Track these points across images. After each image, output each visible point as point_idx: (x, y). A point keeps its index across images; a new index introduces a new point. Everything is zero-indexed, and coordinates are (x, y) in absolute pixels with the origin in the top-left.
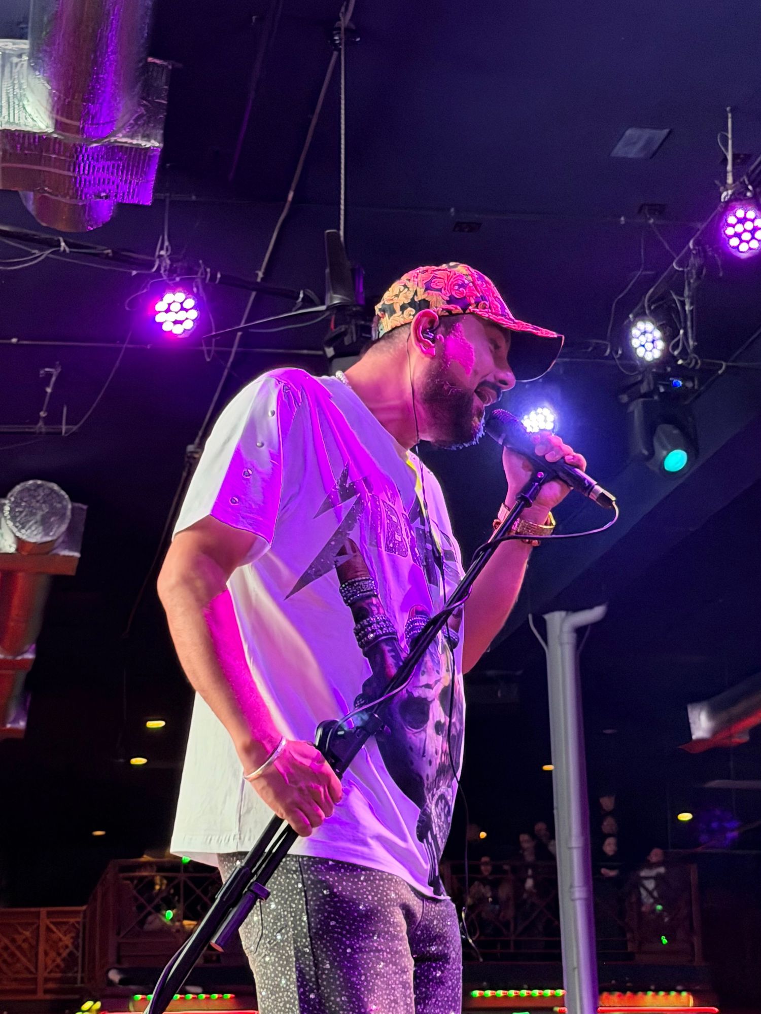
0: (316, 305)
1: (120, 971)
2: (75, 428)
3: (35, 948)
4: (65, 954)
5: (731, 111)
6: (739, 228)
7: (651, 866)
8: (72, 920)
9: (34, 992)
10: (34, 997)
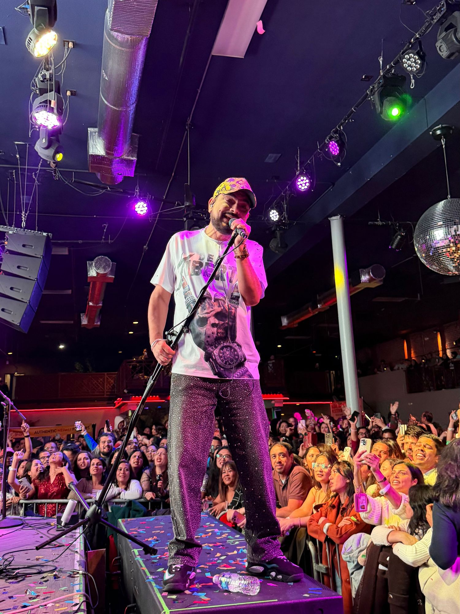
0: (180, 206)
1: (127, 390)
2: (112, 241)
3: (104, 383)
4: (112, 385)
5: (299, 148)
6: (302, 182)
7: (271, 360)
8: (114, 376)
9: (104, 395)
10: (103, 397)
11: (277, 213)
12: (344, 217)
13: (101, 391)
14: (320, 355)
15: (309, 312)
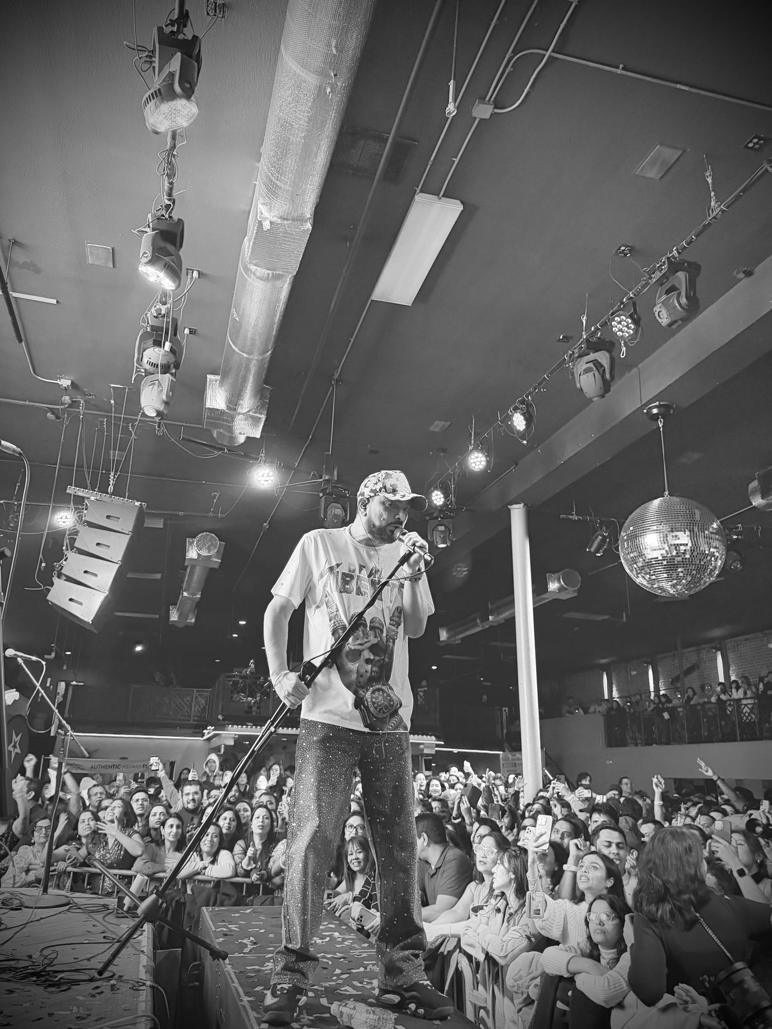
0: (317, 478)
1: (223, 715)
2: (223, 516)
3: (191, 704)
4: (202, 706)
5: (474, 417)
6: (475, 460)
7: (422, 687)
8: (206, 694)
9: (190, 720)
10: (189, 722)
11: (442, 496)
12: (528, 507)
13: (187, 714)
14: (489, 684)
15: (476, 625)
